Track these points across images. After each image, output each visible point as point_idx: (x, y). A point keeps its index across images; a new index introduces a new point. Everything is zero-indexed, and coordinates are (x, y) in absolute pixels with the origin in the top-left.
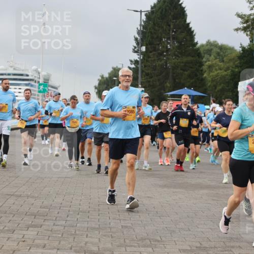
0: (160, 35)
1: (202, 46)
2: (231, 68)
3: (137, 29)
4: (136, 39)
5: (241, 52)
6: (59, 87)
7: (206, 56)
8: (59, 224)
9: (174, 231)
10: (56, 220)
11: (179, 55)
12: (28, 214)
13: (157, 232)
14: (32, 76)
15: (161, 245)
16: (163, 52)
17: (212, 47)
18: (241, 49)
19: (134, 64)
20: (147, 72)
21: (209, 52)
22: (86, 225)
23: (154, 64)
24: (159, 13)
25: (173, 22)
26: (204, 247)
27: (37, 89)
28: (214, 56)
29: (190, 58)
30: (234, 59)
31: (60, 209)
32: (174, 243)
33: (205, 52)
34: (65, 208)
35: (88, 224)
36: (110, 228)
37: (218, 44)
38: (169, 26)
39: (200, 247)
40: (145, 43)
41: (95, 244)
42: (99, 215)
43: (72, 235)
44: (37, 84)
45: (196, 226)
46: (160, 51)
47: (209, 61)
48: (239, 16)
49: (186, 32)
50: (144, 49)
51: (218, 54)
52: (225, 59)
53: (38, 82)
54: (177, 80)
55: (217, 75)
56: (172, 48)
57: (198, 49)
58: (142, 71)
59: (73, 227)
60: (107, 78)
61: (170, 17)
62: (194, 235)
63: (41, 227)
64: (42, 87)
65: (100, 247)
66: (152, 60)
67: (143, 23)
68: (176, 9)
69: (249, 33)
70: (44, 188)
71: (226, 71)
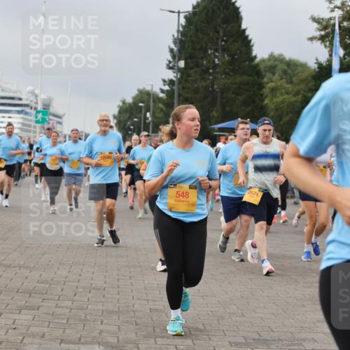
0: (204, 45)
1: (263, 61)
2: (302, 92)
3: (173, 36)
4: (171, 51)
5: (317, 70)
6: (64, 115)
7: (268, 75)
8: (63, 305)
9: (222, 317)
10: (59, 300)
11: (232, 74)
12: (20, 291)
13: (199, 318)
14: (27, 100)
15: (204, 336)
16: (209, 69)
17: (276, 63)
18: (316, 66)
19: (169, 85)
20: (186, 95)
21: (272, 69)
22: (100, 307)
23: (196, 86)
24: (204, 15)
25: (223, 28)
26: (264, 340)
27: (33, 118)
28: (279, 75)
29: (245, 78)
30: (306, 80)
31: (64, 284)
32: (222, 333)
33: (266, 69)
34: (71, 284)
35: (103, 305)
36: (135, 312)
37: (284, 58)
38: (218, 32)
39: (258, 340)
40: (183, 56)
41: (113, 334)
42: (118, 294)
43: (81, 320)
44: (33, 112)
45: (253, 310)
46: (203, 68)
47: (272, 82)
48: (314, 20)
49: (240, 42)
50: (182, 64)
51: (285, 72)
52: (294, 79)
53: (36, 108)
54: (227, 108)
55: (283, 102)
56: (221, 64)
57: (258, 65)
58: (180, 95)
59: (81, 309)
60: (130, 104)
61: (219, 20)
62: (251, 323)
63: (38, 309)
64: (40, 116)
65: (120, 338)
66: (193, 80)
67: (181, 29)
68: (228, 9)
69: (328, 44)
70: (43, 255)
71: (295, 96)
